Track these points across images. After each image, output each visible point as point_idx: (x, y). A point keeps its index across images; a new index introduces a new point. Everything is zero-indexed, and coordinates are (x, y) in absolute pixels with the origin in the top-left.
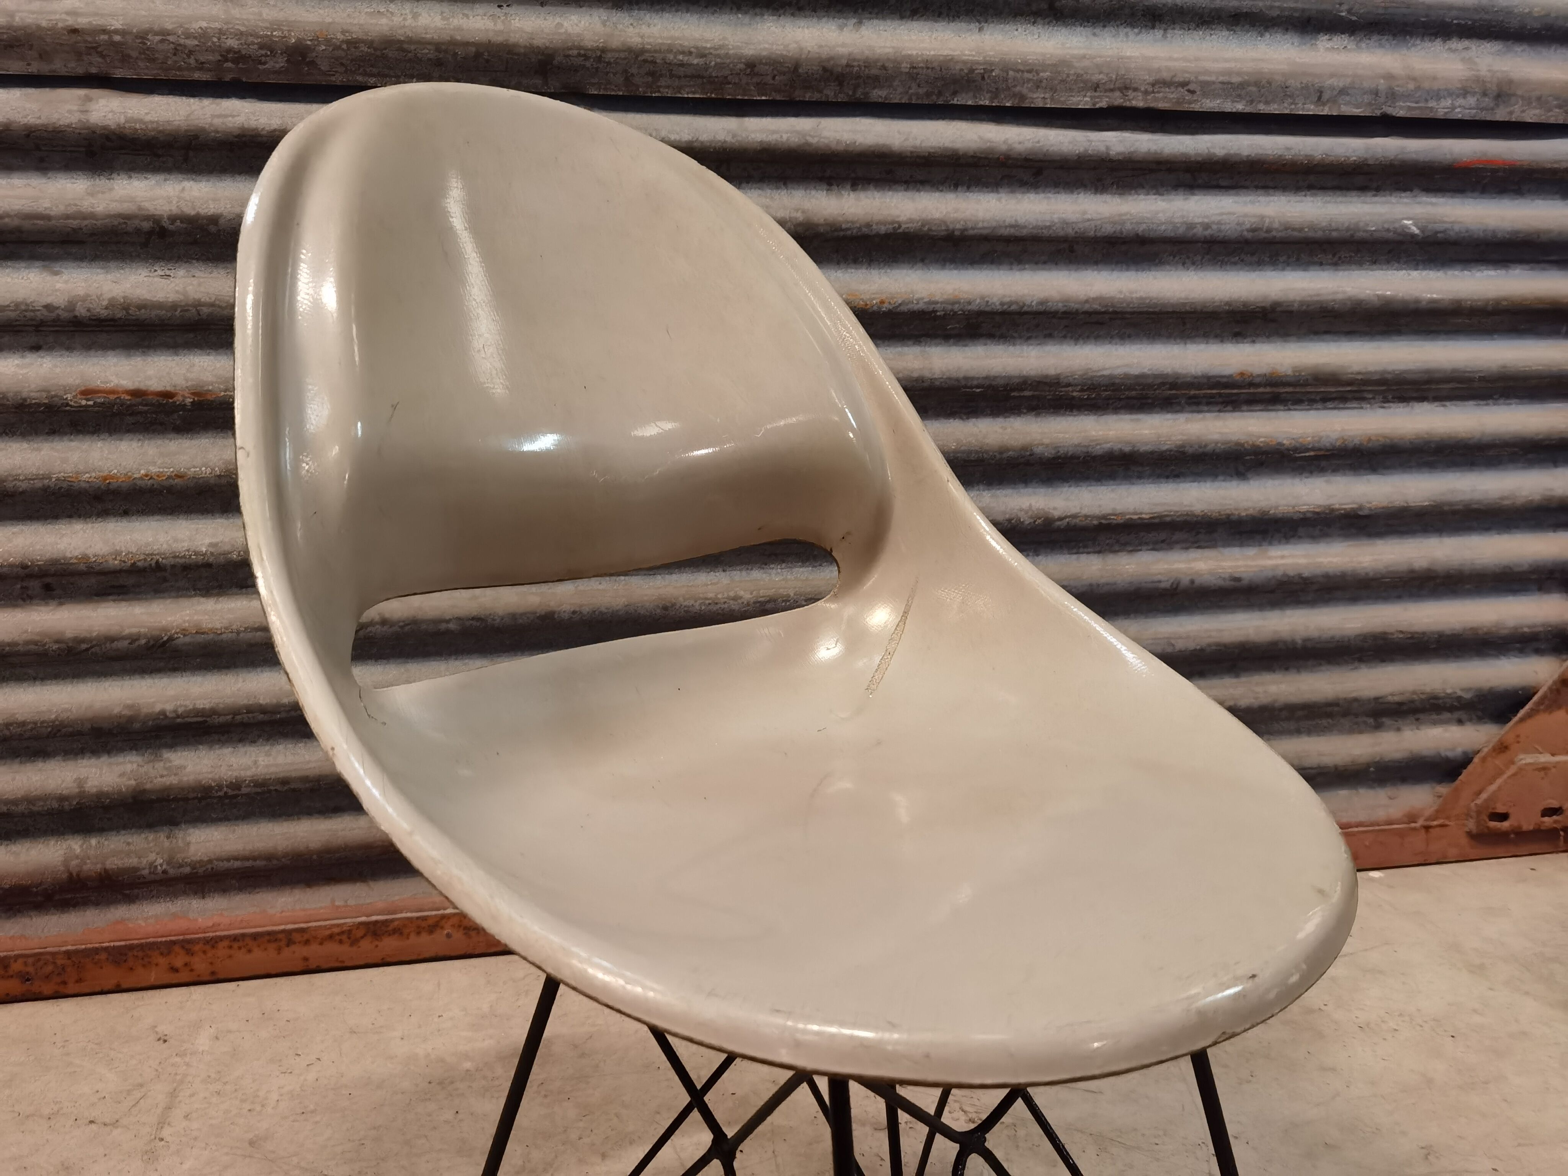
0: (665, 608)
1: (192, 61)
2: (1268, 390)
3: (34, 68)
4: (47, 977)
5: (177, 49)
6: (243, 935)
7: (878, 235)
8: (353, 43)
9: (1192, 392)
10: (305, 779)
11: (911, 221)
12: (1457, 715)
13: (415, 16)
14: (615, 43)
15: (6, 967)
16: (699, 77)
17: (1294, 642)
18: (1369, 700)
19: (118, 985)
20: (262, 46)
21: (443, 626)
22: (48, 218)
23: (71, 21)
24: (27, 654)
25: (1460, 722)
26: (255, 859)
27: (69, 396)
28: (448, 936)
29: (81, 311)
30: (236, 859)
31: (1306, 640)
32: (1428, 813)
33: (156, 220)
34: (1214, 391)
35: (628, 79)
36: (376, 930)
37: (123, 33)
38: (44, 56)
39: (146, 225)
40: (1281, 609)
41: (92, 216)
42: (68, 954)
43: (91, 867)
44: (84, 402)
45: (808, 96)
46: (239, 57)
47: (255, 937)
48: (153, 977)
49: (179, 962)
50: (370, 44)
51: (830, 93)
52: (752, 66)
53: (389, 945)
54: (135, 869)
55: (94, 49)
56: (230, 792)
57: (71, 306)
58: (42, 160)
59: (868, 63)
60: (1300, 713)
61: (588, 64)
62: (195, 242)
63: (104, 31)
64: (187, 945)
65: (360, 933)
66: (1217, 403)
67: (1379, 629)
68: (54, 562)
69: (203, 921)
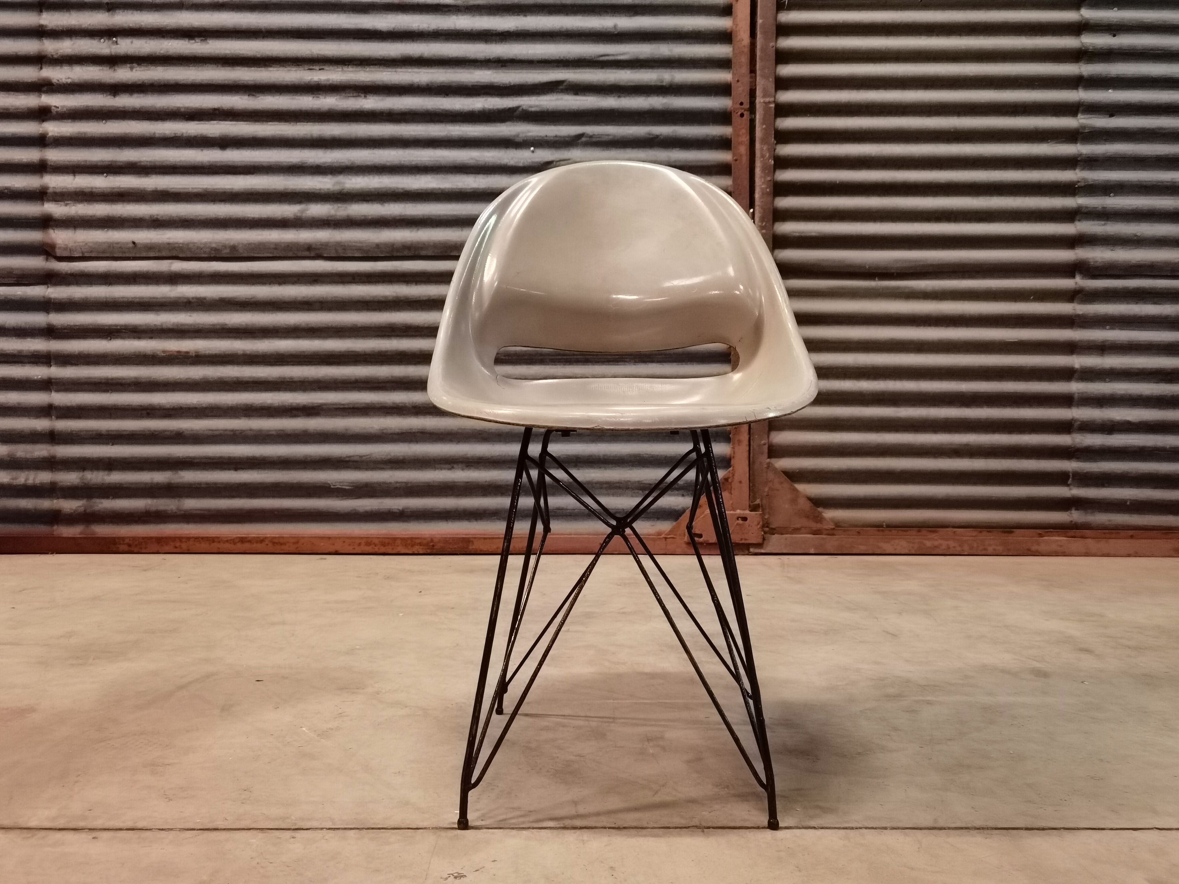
0: (347, 430)
1: (202, 251)
2: (582, 357)
3: (157, 255)
4: (136, 545)
5: (198, 248)
6: (199, 537)
7: (423, 300)
8: (250, 244)
9: (551, 357)
10: (222, 483)
11: (434, 295)
12: (681, 492)
13: (270, 235)
14: (332, 240)
15: (124, 540)
16: (360, 250)
17: (599, 456)
18: (635, 482)
19: (158, 551)
20: (222, 246)
21: (271, 433)
22: (157, 298)
23: (168, 241)
24: (140, 435)
25: (683, 495)
26: (204, 510)
27: (158, 352)
28: (267, 545)
29: (164, 326)
30: (199, 510)
31: (604, 455)
32: (666, 532)
33: (188, 299)
34: (560, 357)
35: (336, 251)
36: (243, 540)
37: (183, 244)
38: (159, 251)
39: (185, 300)
40: (596, 443)
41: (170, 298)
42: (143, 538)
43: (153, 509)
44: (163, 354)
45: (398, 254)
46: (216, 250)
47: (203, 538)
48: (167, 548)
49: (178, 544)
50: (255, 244)
51: (406, 253)
52: (378, 246)
53: (247, 546)
54: (165, 511)
55: (174, 248)
56: (198, 486)
57: (162, 325)
58: (157, 281)
59: (418, 243)
60: (605, 486)
61: (323, 247)
62: (200, 305)
63: (177, 243)
64: (180, 539)
65: (237, 541)
66: (562, 362)
67: (637, 453)
68: (150, 405)
69: (186, 532)
